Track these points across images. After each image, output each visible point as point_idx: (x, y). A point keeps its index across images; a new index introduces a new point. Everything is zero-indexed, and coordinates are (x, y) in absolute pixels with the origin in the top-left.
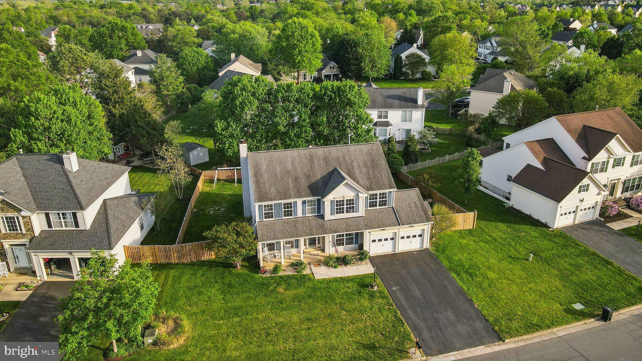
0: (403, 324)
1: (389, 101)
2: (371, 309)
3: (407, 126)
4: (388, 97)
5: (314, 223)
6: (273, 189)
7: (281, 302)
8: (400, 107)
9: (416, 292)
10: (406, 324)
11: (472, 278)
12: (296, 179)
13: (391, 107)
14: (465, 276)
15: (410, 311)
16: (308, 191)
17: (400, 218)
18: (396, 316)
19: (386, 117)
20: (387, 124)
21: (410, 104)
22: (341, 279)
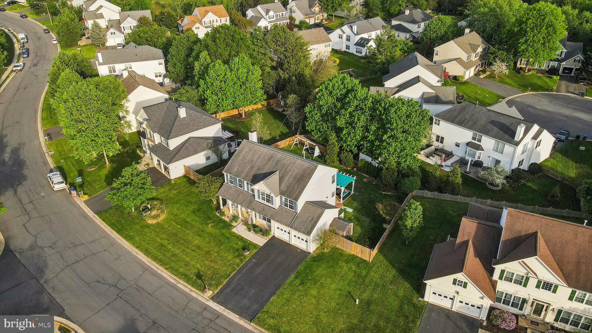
0: (227, 278)
1: (490, 126)
2: (227, 261)
3: (498, 156)
4: (493, 123)
5: (249, 198)
6: (237, 167)
7: (202, 231)
8: (495, 137)
9: (259, 270)
10: (228, 279)
11: (300, 284)
12: (252, 167)
13: (487, 133)
14: (297, 282)
15: (240, 275)
16: (251, 178)
17: (294, 222)
18: (230, 273)
19: (480, 141)
20: (479, 148)
21: (507, 136)
22: (242, 238)
